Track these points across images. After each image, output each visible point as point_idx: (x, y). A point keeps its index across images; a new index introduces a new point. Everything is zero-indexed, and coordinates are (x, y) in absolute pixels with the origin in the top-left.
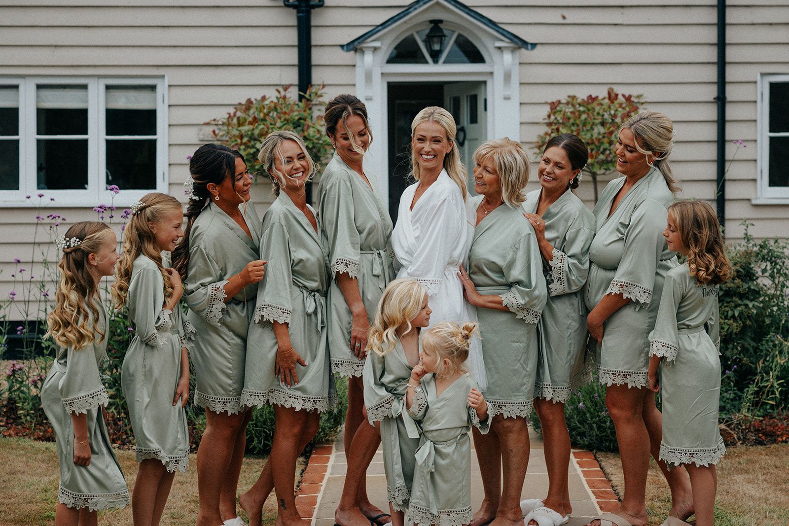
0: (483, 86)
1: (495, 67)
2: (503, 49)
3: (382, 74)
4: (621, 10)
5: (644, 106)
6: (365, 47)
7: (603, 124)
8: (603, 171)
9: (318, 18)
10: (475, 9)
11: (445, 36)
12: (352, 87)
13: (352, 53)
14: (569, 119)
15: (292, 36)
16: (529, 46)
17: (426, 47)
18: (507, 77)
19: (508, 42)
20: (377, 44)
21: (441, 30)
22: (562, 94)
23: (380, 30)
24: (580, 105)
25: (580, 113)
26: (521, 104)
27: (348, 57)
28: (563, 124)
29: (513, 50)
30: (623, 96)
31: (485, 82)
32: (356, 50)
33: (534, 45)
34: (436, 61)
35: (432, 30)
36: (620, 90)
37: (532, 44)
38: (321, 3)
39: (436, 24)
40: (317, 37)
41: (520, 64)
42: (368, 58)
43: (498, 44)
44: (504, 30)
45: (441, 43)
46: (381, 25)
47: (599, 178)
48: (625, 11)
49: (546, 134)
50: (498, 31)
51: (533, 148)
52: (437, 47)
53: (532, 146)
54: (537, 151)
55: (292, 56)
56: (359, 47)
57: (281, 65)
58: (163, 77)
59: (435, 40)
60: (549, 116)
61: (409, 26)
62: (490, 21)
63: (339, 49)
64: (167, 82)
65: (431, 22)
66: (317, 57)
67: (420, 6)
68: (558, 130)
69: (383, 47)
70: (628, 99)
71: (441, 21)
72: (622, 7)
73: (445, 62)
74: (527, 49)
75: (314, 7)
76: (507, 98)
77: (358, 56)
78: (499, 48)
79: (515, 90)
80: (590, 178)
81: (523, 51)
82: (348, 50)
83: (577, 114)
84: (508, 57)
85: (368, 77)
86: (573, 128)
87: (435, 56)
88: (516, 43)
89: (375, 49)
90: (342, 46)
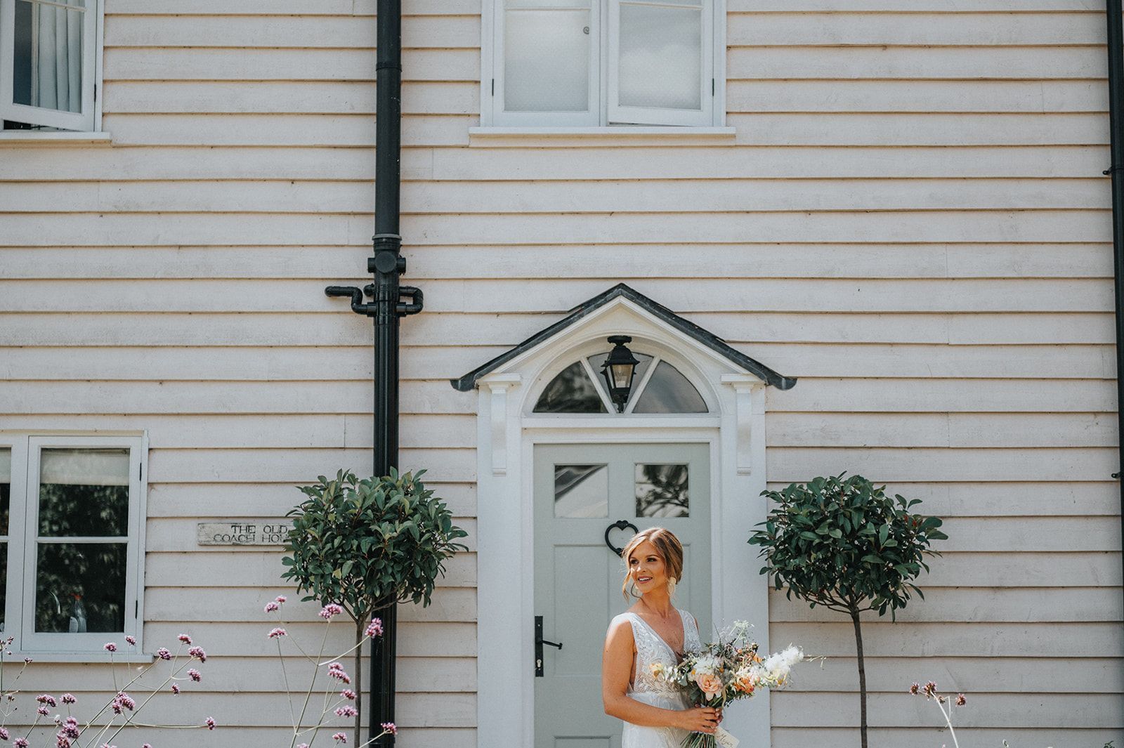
0: (703, 451)
1: (725, 418)
2: (736, 387)
3: (524, 430)
4: (946, 320)
6: (491, 383)
9: (411, 332)
10: (686, 317)
11: (637, 364)
12: (471, 452)
13: (471, 393)
15: (365, 364)
16: (783, 383)
18: (744, 435)
19: (745, 375)
20: (514, 377)
21: (629, 353)
23: (519, 354)
26: (767, 483)
27: (464, 400)
29: (755, 389)
31: (707, 445)
32: (477, 388)
33: (791, 382)
34: (621, 408)
35: (613, 353)
37: (788, 379)
38: (416, 307)
39: (620, 341)
40: (409, 364)
41: (767, 413)
43: (728, 378)
44: (738, 353)
45: (630, 377)
46: (522, 345)
50: (727, 356)
52: (621, 384)
55: (365, 399)
56: (482, 382)
57: (345, 414)
58: (140, 434)
59: (619, 371)
61: (570, 346)
62: (714, 338)
63: (449, 386)
64: (146, 443)
65: (611, 339)
66: (408, 398)
67: (589, 312)
69: (524, 383)
71: (628, 339)
72: (949, 314)
73: (636, 411)
74: (780, 387)
75: (405, 313)
76: (743, 473)
77: (481, 399)
78: (730, 384)
79: (758, 461)
81: (773, 390)
82: (464, 390)
84: (744, 401)
85: (499, 437)
87: (620, 400)
88: (762, 377)
89: (510, 385)
90: (454, 382)
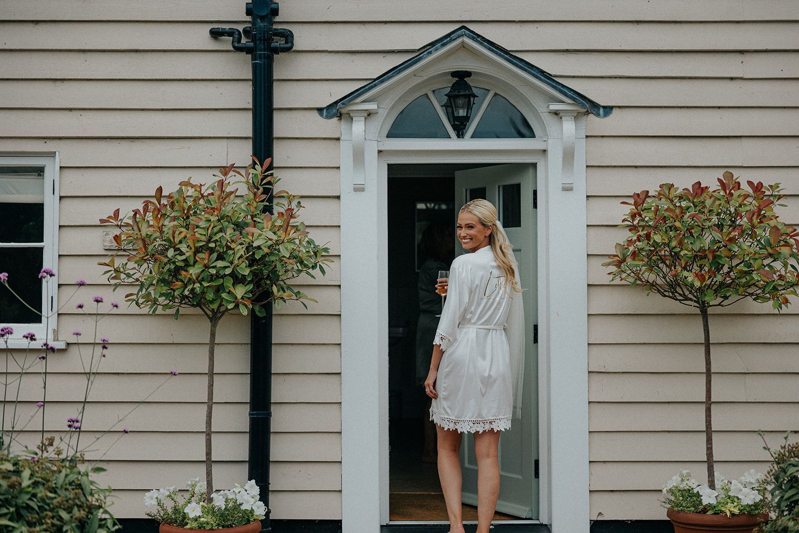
0: (531, 171)
1: (550, 141)
2: (561, 114)
3: (380, 152)
4: (739, 57)
5: (781, 201)
6: (353, 111)
7: (720, 227)
8: (719, 300)
9: (283, 67)
10: (519, 55)
11: (475, 96)
12: (335, 171)
13: (335, 120)
14: (664, 219)
15: (244, 95)
16: (601, 110)
17: (447, 114)
18: (568, 156)
19: (569, 104)
20: (372, 106)
21: (469, 87)
22: (651, 183)
23: (375, 86)
24: (681, 198)
25: (683, 211)
26: (588, 197)
27: (330, 126)
28: (655, 228)
29: (577, 117)
30: (750, 183)
31: (534, 165)
32: (340, 116)
33: (608, 109)
34: (460, 134)
35: (454, 87)
36: (743, 177)
37: (604, 107)
38: (289, 45)
39: (461, 76)
40: (282, 96)
41: (587, 137)
42: (358, 127)
43: (555, 107)
44: (563, 86)
45: (469, 107)
46: (378, 78)
47: (710, 311)
48: (747, 58)
49: (630, 242)
50: (553, 87)
51: (609, 264)
52: (462, 113)
53: (609, 260)
54: (613, 269)
55: (244, 125)
56: (343, 111)
57: (228, 138)
58: (52, 155)
59: (460, 102)
60: (633, 216)
61: (419, 80)
62: (542, 72)
63: (316, 113)
64: (58, 162)
65: (454, 74)
66: (282, 125)
67: (436, 50)
68: (648, 236)
69: (381, 111)
70: (758, 188)
71: (468, 74)
72: (742, 52)
73: (474, 136)
74: (598, 115)
75: (277, 51)
76: (567, 189)
77: (343, 125)
78: (556, 113)
79: (580, 178)
80: (698, 311)
81: (592, 117)
82: (329, 117)
83: (678, 211)
84: (569, 126)
85: (358, 156)
86: (672, 234)
87: (460, 126)
88: (583, 106)
89: (369, 114)
90: (320, 110)
